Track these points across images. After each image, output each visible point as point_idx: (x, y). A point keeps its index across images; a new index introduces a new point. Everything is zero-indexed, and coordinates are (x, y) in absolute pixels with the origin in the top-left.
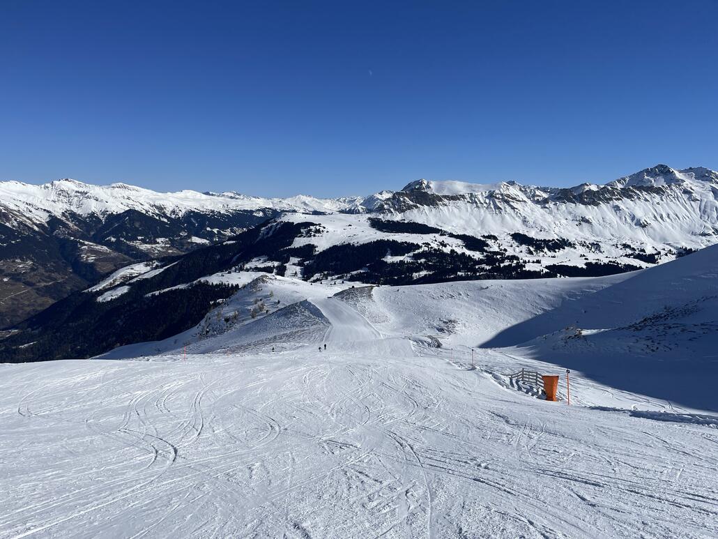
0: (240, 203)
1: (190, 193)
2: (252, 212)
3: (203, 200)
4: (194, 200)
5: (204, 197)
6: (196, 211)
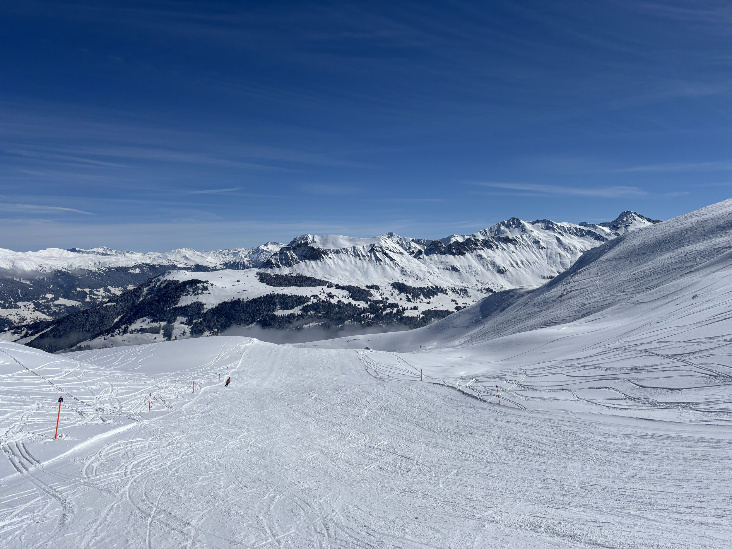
0: (113, 260)
1: (55, 252)
2: (127, 268)
3: (70, 258)
4: (60, 259)
5: (72, 254)
6: (63, 270)
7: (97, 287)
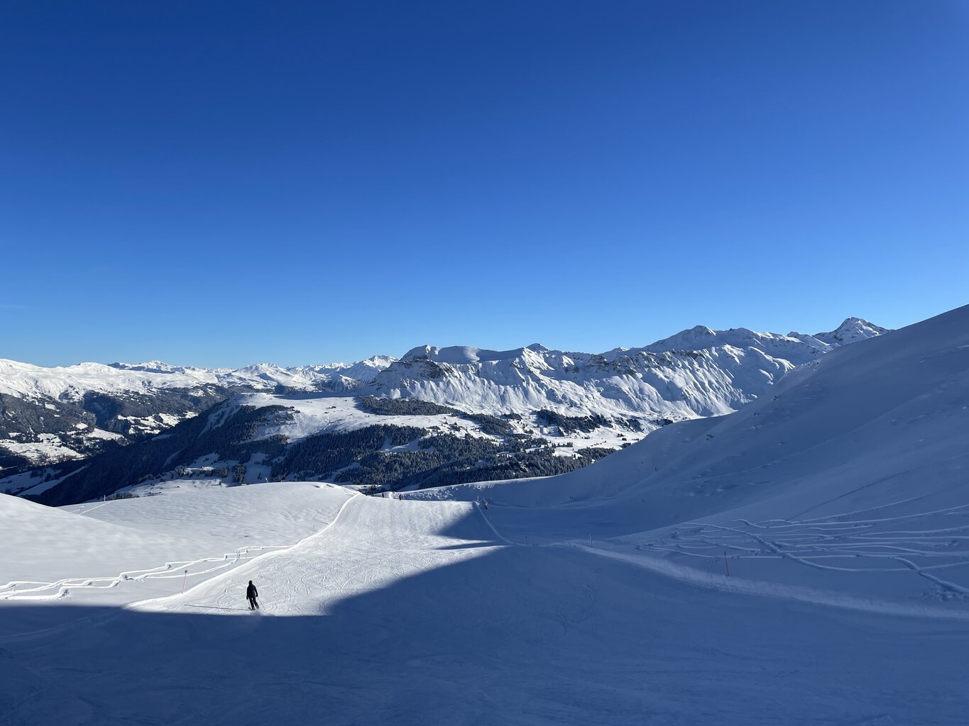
0: (169, 379)
1: (92, 367)
3: (112, 376)
4: (98, 376)
5: (114, 371)
6: (101, 392)
7: (144, 416)
